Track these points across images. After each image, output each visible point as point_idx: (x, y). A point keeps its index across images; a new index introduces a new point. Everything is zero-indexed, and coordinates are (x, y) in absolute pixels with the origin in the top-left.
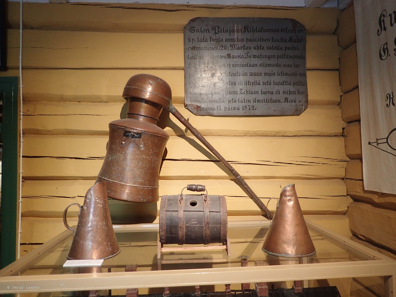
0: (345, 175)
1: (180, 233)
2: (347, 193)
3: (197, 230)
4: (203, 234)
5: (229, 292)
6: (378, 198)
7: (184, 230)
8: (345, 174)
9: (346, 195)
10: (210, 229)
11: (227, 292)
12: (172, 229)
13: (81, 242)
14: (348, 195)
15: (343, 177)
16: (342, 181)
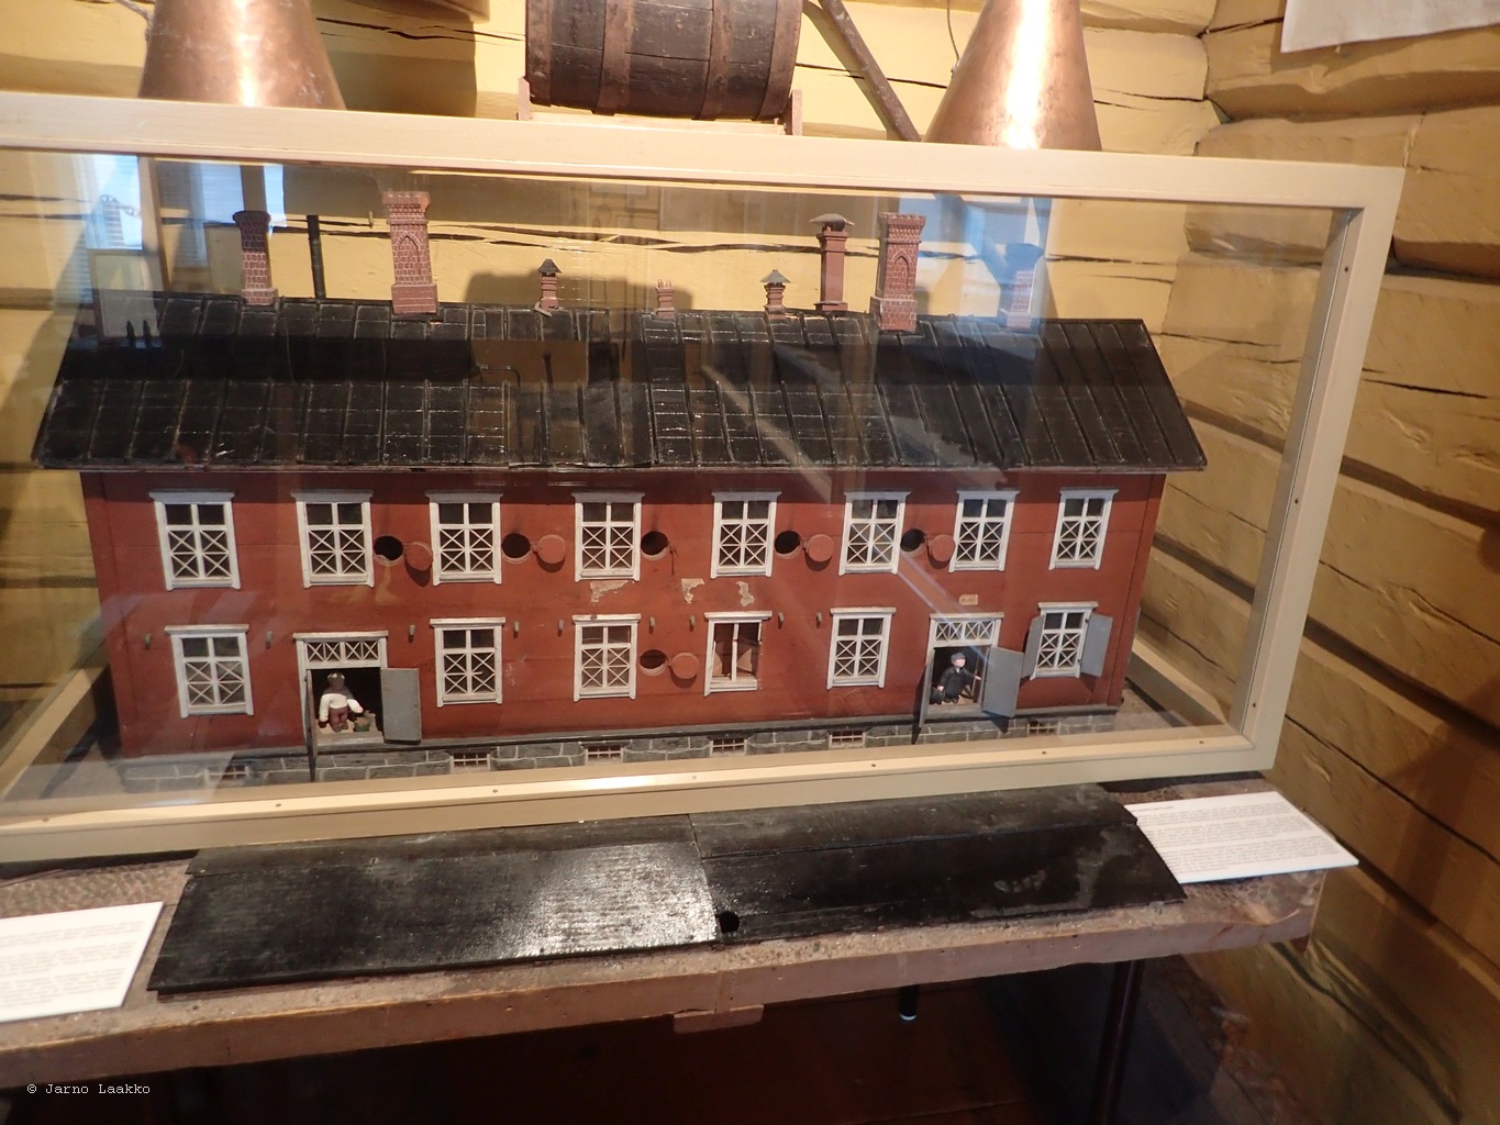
0: (1214, 16)
1: (611, 33)
2: (1205, 89)
3: (680, 26)
4: (704, 51)
5: (778, 312)
6: (1325, 75)
7: (629, 25)
8: (1213, 12)
9: (1201, 98)
10: (734, 29)
11: (772, 313)
12: (577, 16)
13: (188, 43)
14: (1206, 98)
15: (1204, 23)
16: (1198, 41)
